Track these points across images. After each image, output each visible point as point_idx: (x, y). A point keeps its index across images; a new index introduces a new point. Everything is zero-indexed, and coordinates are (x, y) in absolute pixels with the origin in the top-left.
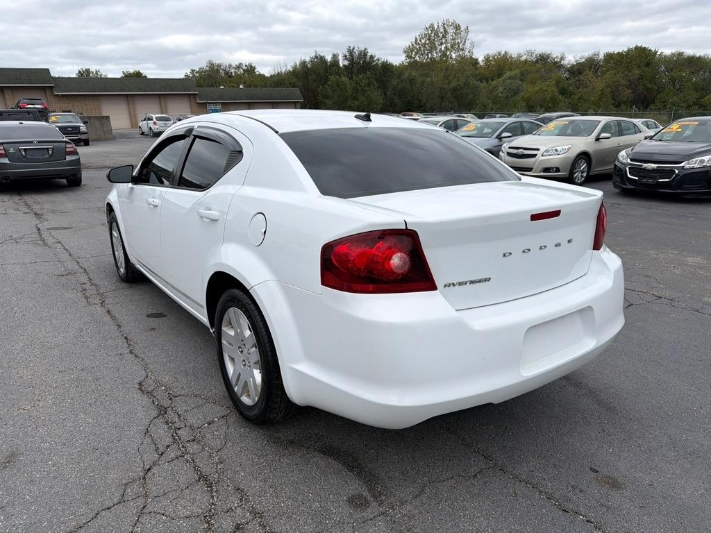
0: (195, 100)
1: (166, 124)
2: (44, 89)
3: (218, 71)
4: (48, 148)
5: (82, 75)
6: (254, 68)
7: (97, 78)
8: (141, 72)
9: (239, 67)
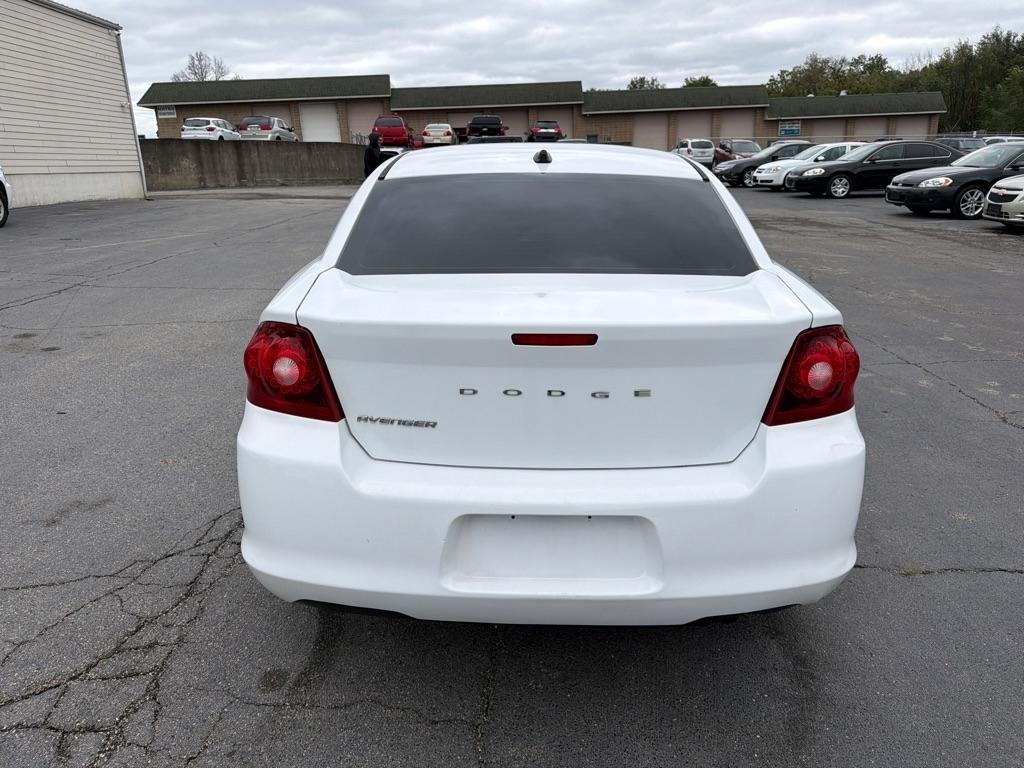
0: (763, 116)
1: (704, 153)
2: (571, 107)
3: (822, 70)
5: (635, 86)
6: (885, 62)
7: (652, 90)
8: (710, 77)
9: (857, 62)
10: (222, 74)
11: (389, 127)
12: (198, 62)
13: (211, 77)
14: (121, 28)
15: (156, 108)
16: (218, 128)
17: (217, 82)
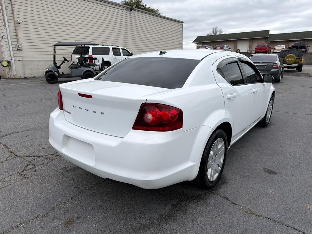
2: (265, 39)
4: (265, 66)
10: (221, 33)
11: (261, 47)
12: (215, 29)
13: (218, 34)
14: (184, 22)
15: (197, 43)
16: (208, 48)
17: (219, 35)
